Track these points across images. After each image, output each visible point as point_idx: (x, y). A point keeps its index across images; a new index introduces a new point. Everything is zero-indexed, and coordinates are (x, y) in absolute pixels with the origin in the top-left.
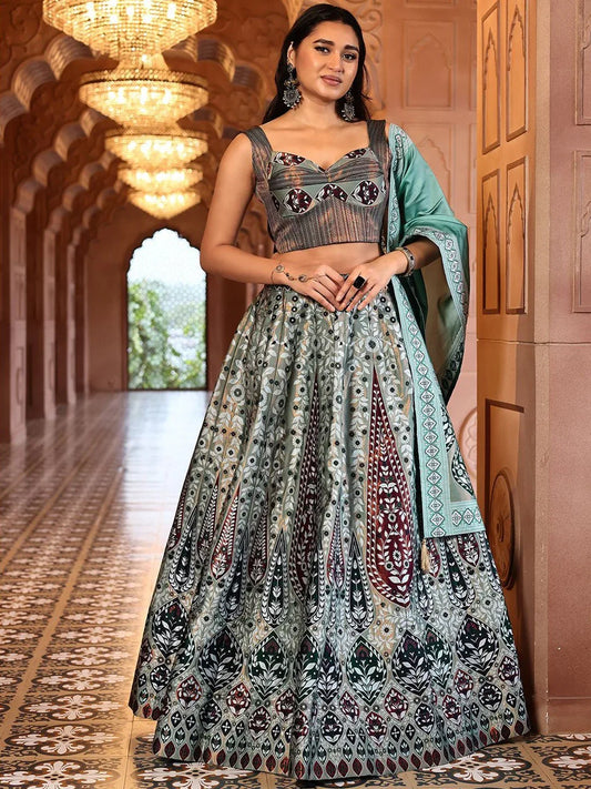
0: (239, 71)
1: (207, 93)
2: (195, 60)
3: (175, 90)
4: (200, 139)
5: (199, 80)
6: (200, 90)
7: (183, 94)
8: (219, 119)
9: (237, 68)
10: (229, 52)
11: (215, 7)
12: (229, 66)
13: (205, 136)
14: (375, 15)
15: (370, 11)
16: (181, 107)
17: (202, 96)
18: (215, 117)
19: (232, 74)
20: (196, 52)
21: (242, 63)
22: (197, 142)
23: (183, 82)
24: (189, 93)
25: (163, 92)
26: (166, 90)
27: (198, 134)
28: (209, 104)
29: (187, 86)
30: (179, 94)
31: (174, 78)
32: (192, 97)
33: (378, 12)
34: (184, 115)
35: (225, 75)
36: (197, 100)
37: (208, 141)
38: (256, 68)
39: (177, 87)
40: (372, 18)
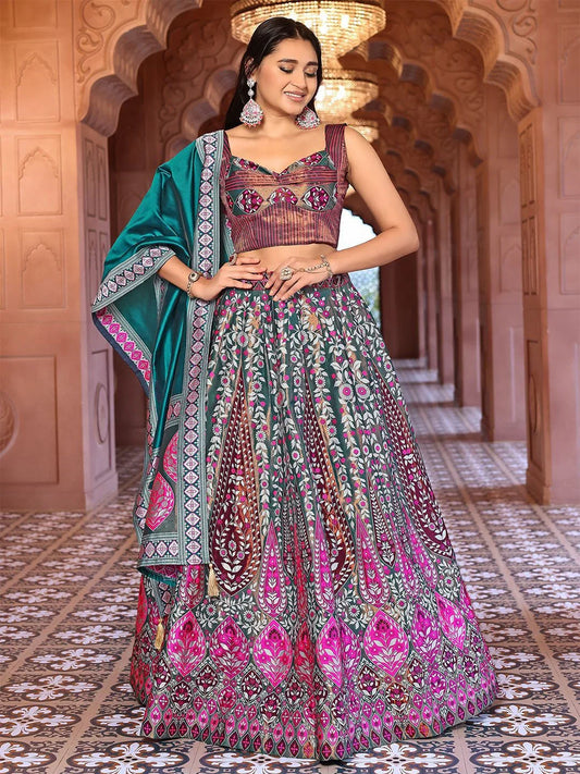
0: (407, 68)
1: (377, 87)
2: (366, 60)
3: (348, 87)
4: (371, 126)
5: (369, 76)
6: (371, 85)
7: (355, 90)
8: (388, 109)
9: (405, 66)
10: (397, 52)
11: (384, 16)
12: (398, 63)
13: (375, 124)
14: (530, 21)
15: (525, 17)
16: (354, 101)
17: (372, 90)
18: (384, 107)
19: (400, 71)
20: (367, 53)
21: (408, 61)
22: (368, 130)
23: (356, 79)
24: (360, 88)
25: (337, 89)
26: (340, 87)
27: (369, 123)
28: (380, 96)
29: (359, 83)
30: (352, 90)
31: (347, 75)
32: (364, 92)
33: (534, 18)
34: (357, 108)
35: (394, 71)
36: (368, 94)
37: (378, 128)
38: (421, 65)
39: (351, 84)
40: (527, 24)
